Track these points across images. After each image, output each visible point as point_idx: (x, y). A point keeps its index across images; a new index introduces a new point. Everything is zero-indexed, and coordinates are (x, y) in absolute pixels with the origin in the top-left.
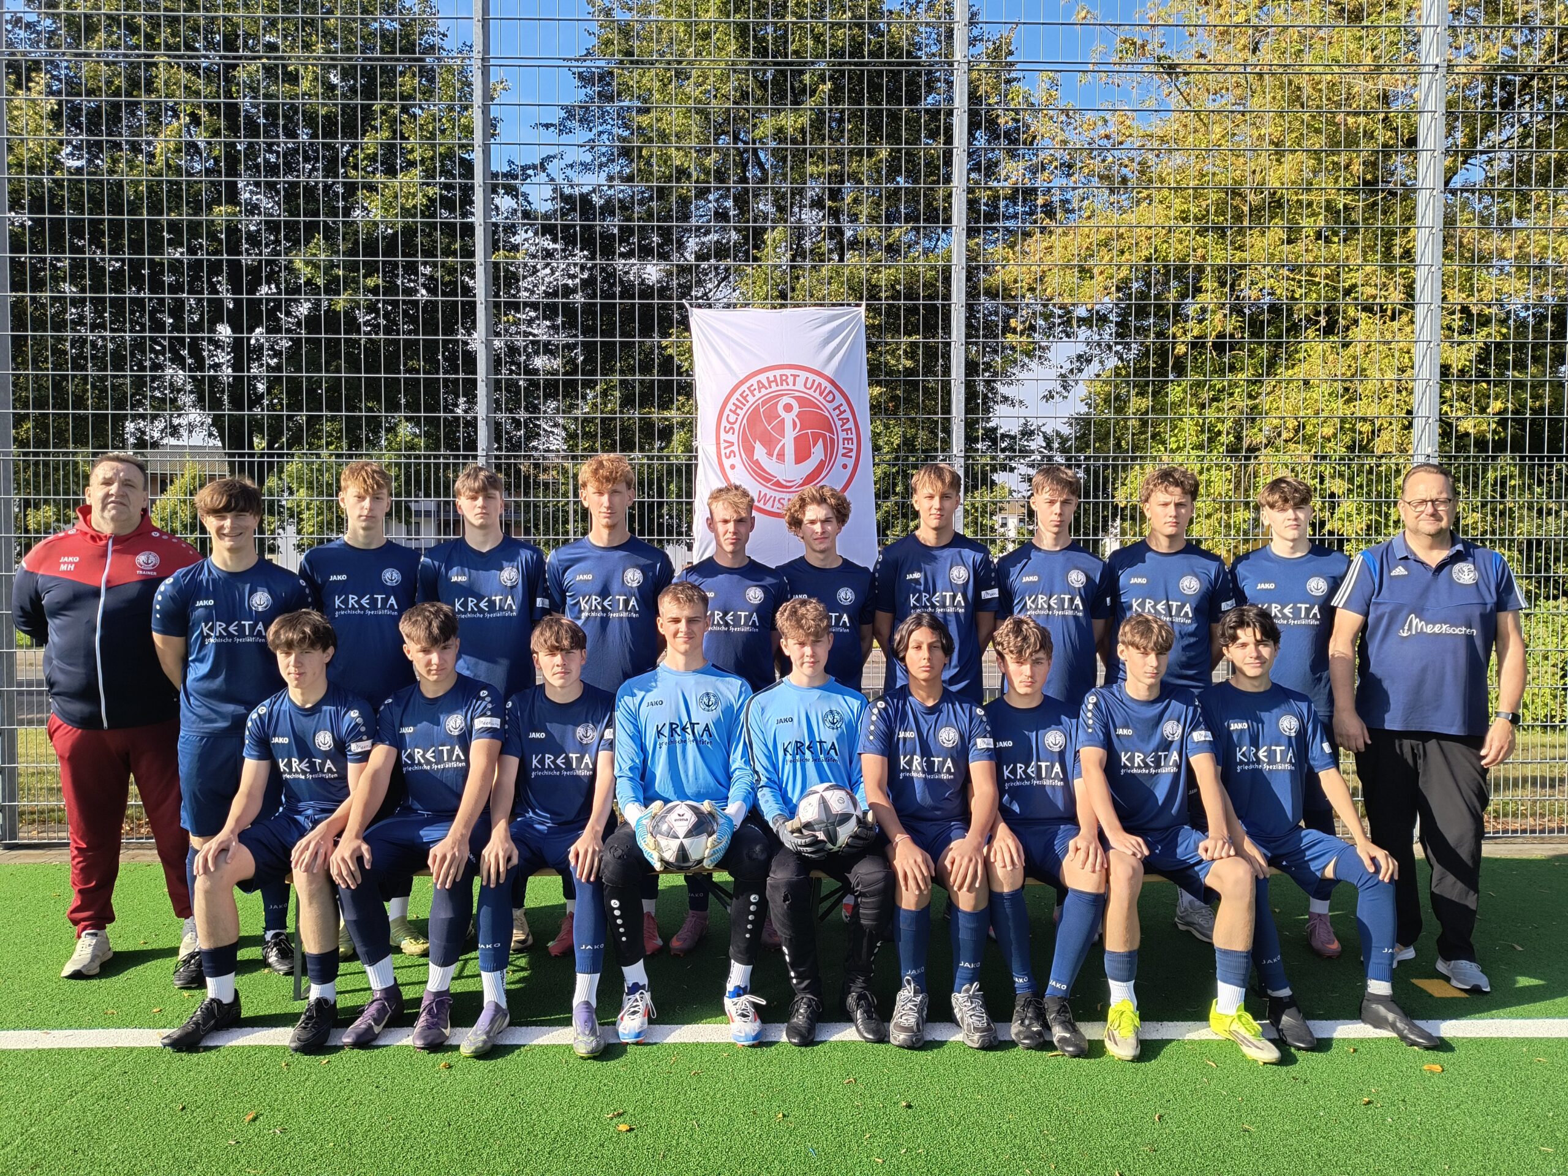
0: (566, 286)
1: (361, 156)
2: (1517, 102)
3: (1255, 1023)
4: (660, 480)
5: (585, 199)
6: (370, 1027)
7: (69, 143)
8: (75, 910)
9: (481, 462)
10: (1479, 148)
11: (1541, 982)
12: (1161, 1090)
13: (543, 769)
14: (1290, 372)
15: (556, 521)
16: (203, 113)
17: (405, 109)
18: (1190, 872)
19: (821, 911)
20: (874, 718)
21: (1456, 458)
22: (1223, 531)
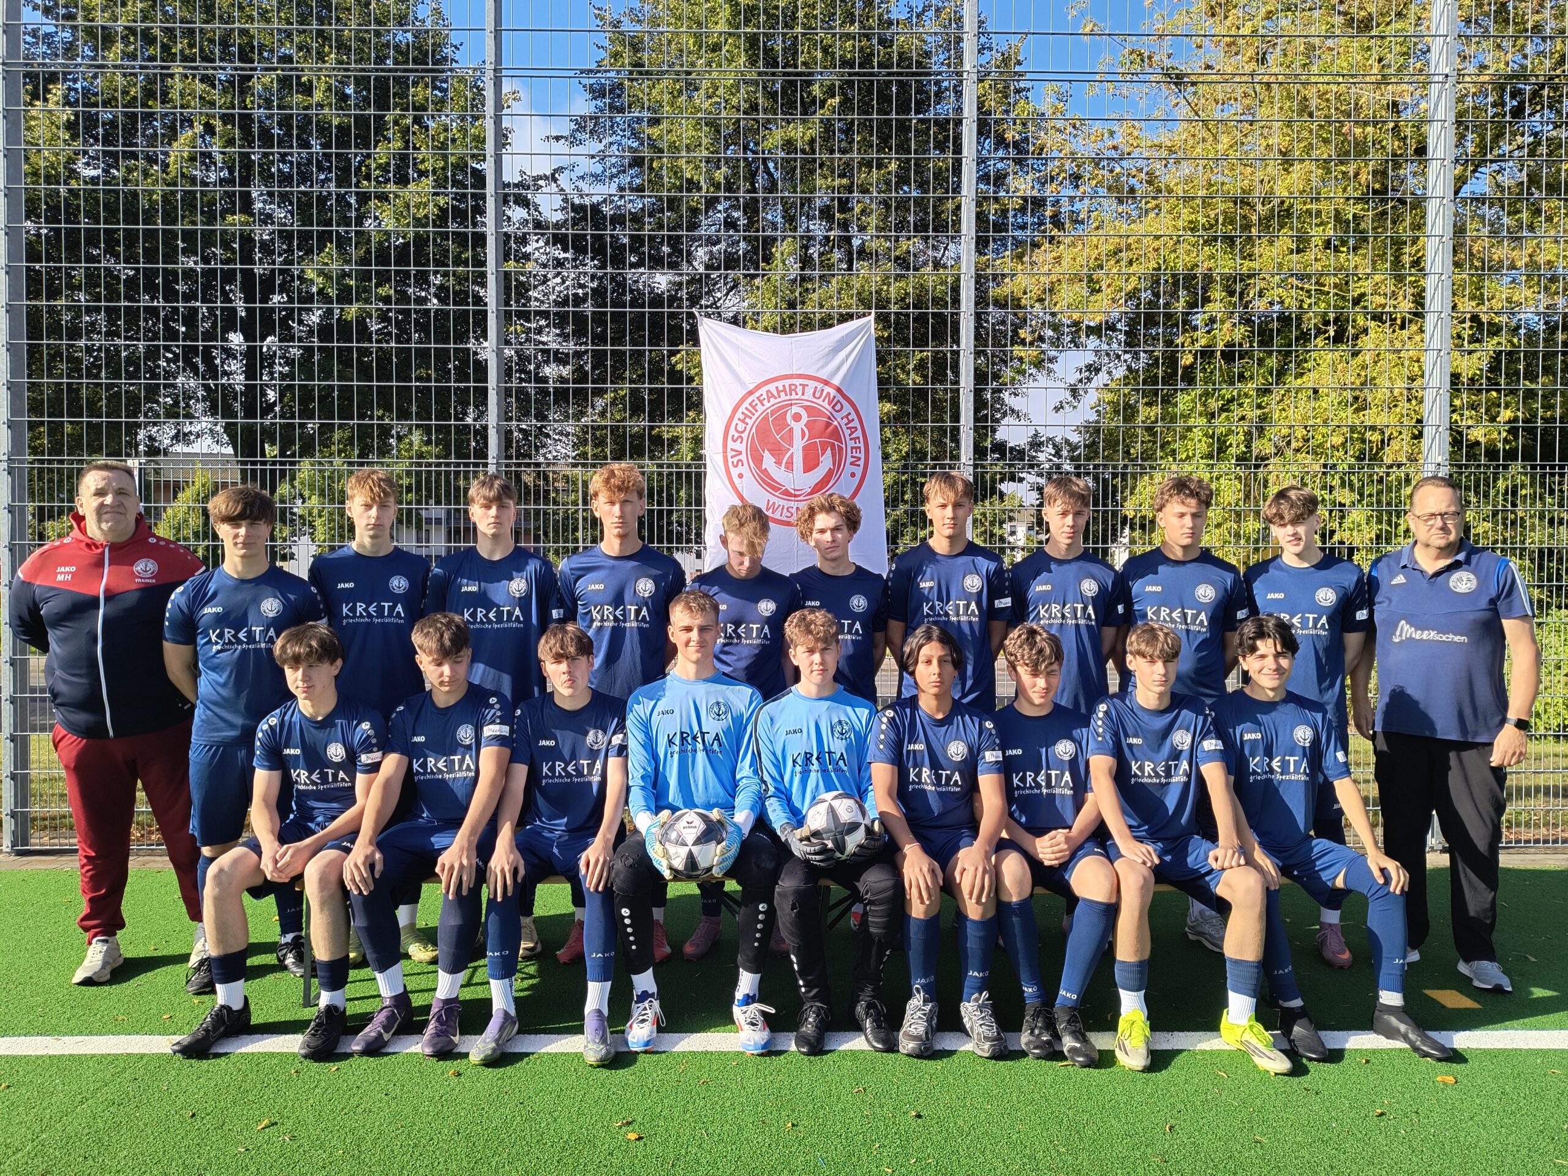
0: (576, 295)
1: (373, 166)
2: (1527, 112)
3: (1267, 1034)
4: (669, 488)
5: (596, 208)
6: (380, 1035)
7: (85, 153)
8: (85, 918)
9: (492, 469)
10: (1489, 157)
11: (1555, 994)
12: (1172, 1100)
13: (553, 776)
14: (1299, 381)
15: (565, 530)
16: (217, 123)
17: (417, 120)
18: (1200, 882)
19: (829, 921)
20: (884, 727)
21: (1467, 467)
22: (1232, 540)
